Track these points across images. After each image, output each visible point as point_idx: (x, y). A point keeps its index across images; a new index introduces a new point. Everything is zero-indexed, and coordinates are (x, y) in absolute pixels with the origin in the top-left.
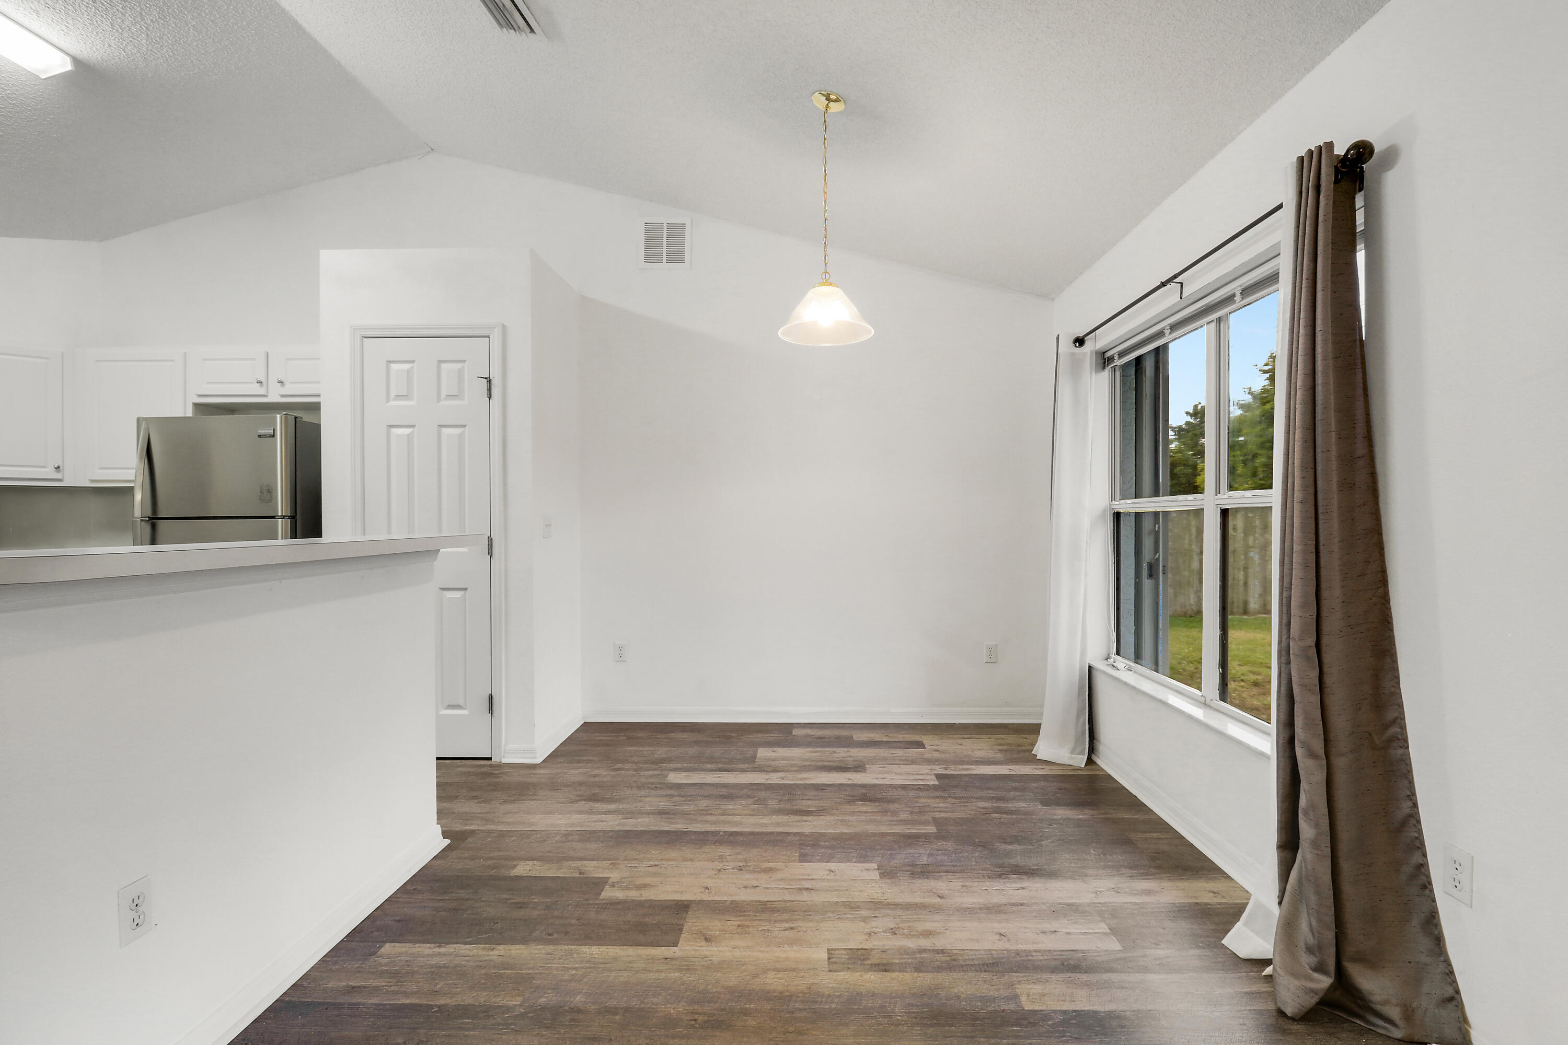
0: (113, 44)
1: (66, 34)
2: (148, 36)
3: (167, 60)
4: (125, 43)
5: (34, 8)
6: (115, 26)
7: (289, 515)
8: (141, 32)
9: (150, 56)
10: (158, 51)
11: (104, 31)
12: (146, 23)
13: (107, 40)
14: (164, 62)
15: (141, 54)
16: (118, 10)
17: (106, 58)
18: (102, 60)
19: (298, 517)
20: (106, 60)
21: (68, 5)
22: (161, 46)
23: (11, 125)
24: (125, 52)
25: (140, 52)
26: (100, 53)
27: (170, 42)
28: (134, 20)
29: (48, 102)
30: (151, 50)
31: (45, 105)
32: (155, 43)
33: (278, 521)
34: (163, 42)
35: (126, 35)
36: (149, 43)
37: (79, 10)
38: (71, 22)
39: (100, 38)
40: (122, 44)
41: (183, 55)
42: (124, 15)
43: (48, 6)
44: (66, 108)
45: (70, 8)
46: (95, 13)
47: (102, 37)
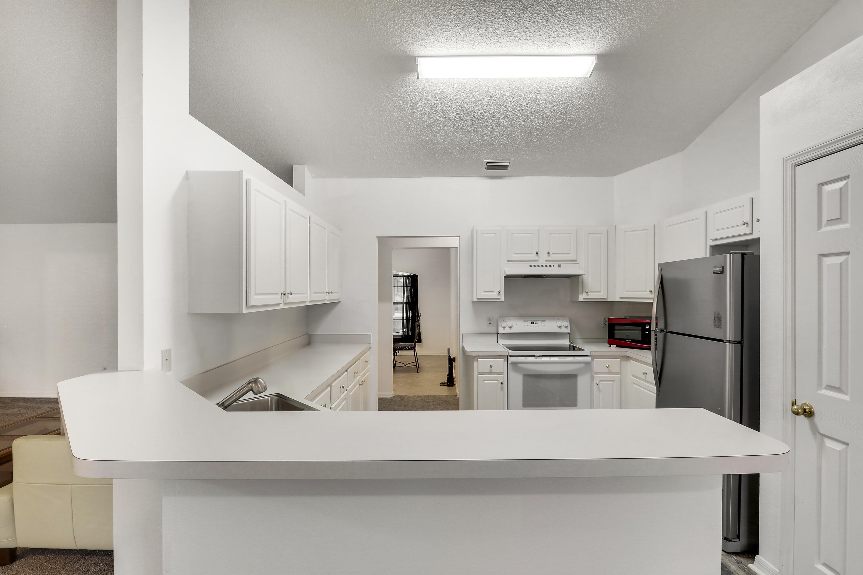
0: (608, 32)
1: (586, 44)
2: (620, 11)
3: (641, 18)
4: (613, 26)
5: (565, 42)
6: (602, 20)
7: (734, 340)
8: (615, 12)
9: (630, 24)
10: (632, 16)
11: (599, 27)
12: (614, 4)
13: (604, 31)
14: (640, 21)
15: (625, 26)
16: (596, 9)
17: (612, 43)
18: (611, 45)
19: (745, 342)
20: (612, 44)
21: (575, 27)
22: (631, 11)
23: (601, 110)
24: (617, 32)
25: (624, 26)
26: (607, 42)
27: (634, 4)
28: (607, 7)
29: (606, 88)
30: (628, 19)
31: (606, 90)
32: (626, 13)
33: (726, 345)
34: (630, 8)
35: (610, 21)
36: (624, 15)
37: (581, 25)
38: (583, 36)
39: (601, 33)
40: (612, 28)
41: (646, 7)
42: (601, 9)
43: (568, 35)
44: (616, 86)
45: (577, 28)
46: (588, 21)
47: (601, 32)
